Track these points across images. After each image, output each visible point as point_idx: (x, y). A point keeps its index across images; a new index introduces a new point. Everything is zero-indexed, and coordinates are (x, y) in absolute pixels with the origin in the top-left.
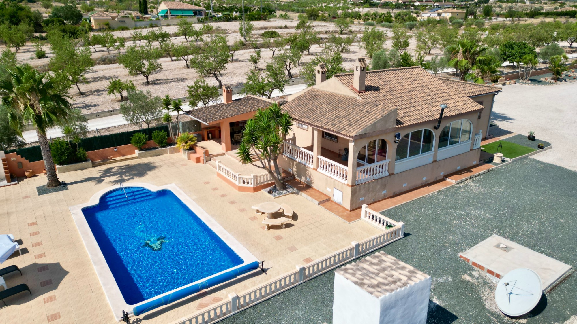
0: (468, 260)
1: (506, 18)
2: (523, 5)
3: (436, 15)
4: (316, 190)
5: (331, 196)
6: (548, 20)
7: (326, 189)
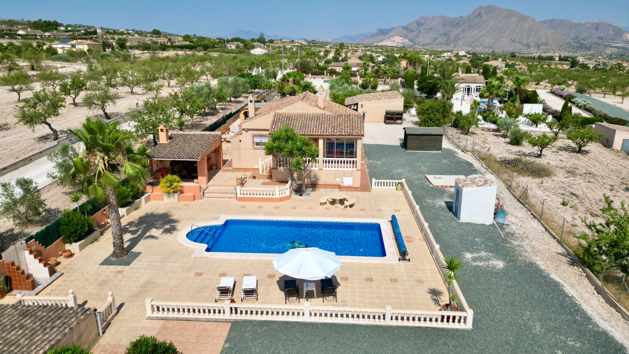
0: (438, 186)
1: (142, 50)
2: (134, 37)
3: (70, 46)
4: (323, 185)
5: (340, 183)
6: (180, 53)
7: (335, 180)
